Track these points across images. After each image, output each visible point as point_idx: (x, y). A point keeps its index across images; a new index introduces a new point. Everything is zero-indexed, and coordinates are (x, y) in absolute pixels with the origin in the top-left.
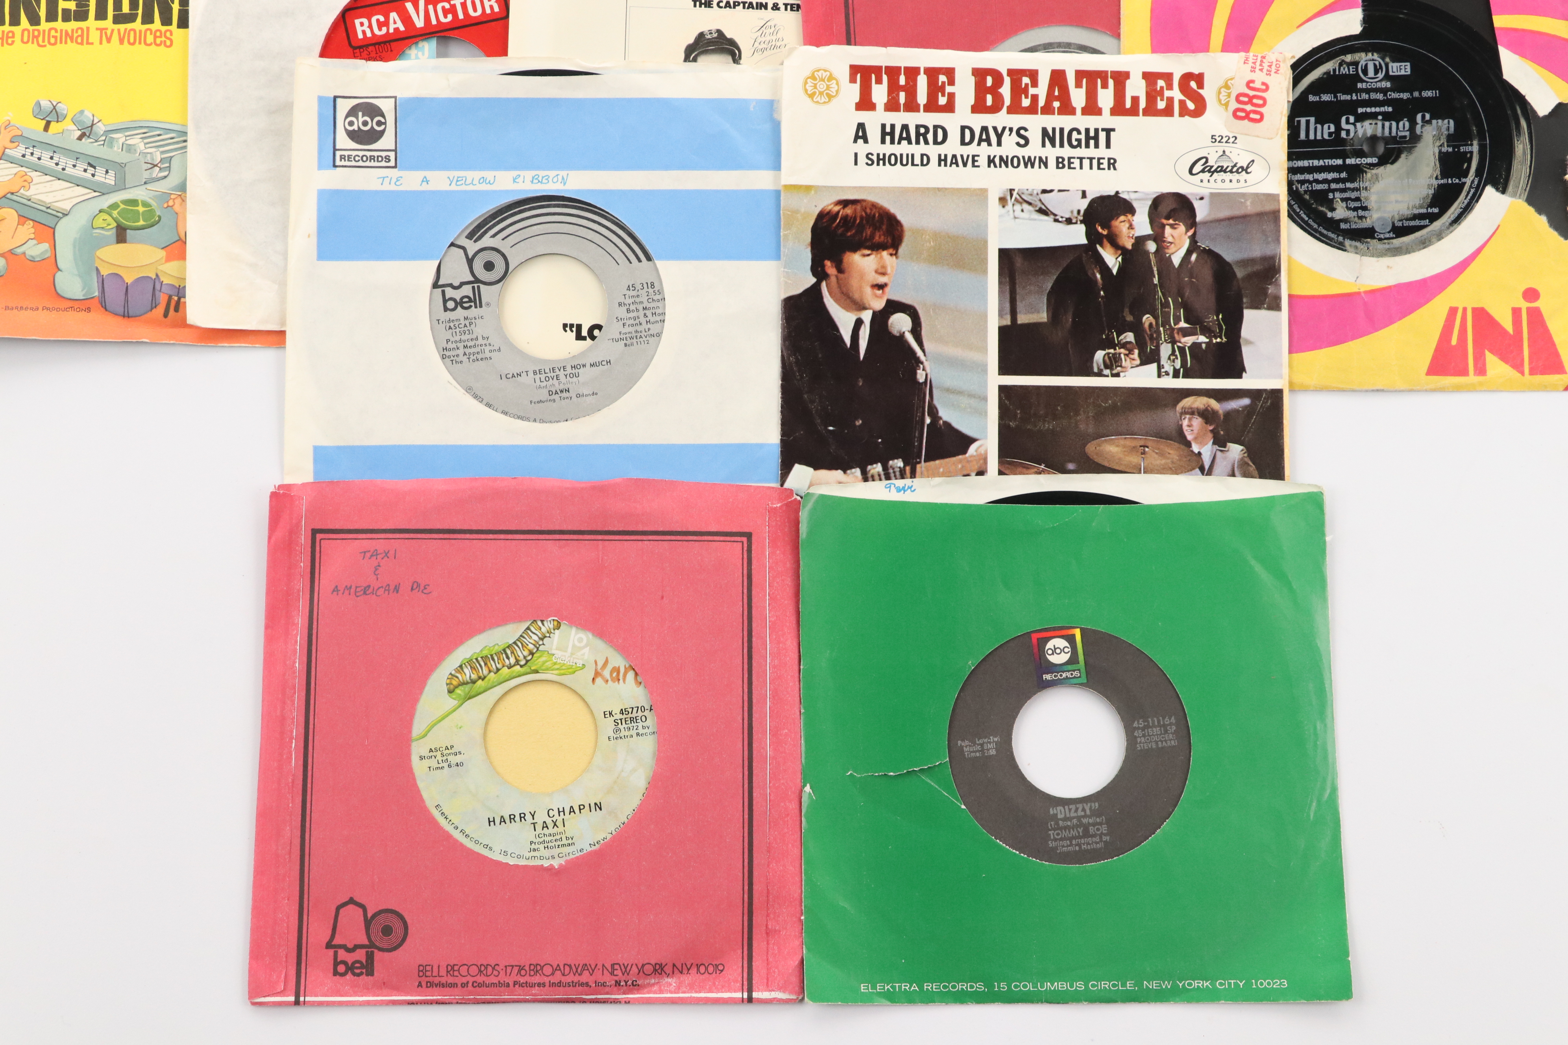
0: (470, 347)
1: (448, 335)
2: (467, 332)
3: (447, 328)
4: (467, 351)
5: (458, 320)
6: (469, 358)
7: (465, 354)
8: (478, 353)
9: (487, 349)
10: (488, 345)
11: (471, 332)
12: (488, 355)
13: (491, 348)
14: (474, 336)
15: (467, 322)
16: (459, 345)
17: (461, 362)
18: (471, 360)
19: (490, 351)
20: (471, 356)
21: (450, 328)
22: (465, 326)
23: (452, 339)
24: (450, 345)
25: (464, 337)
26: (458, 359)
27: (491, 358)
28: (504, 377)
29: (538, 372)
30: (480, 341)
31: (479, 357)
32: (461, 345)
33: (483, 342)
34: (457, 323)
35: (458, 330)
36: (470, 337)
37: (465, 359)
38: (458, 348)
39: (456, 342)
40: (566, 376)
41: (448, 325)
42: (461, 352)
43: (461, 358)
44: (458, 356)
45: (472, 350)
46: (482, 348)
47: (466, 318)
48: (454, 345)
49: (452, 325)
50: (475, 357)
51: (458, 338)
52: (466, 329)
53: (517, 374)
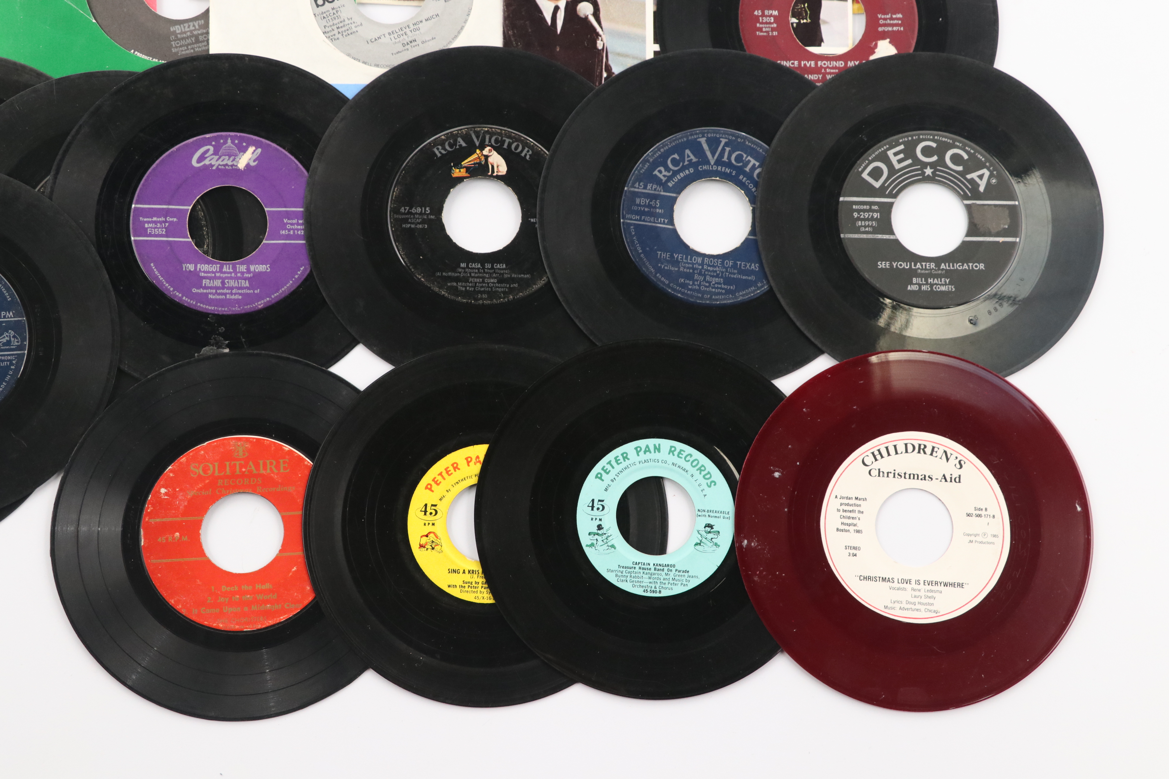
0: (341, 27)
1: (324, 23)
2: (336, 18)
3: (322, 18)
4: (340, 30)
5: (328, 11)
6: (342, 35)
7: (339, 33)
8: (348, 30)
9: (353, 26)
10: (353, 23)
11: (339, 17)
12: (354, 29)
13: (356, 24)
14: (342, 19)
15: (335, 11)
16: (333, 27)
17: (338, 39)
18: (344, 36)
19: (356, 27)
20: (344, 33)
21: (324, 18)
22: (334, 14)
23: (327, 25)
24: (327, 29)
25: (335, 22)
26: (336, 37)
27: (357, 31)
28: (369, 42)
29: (391, 33)
30: (347, 22)
31: (349, 32)
32: (335, 27)
33: (349, 22)
34: (328, 13)
35: (330, 18)
36: (339, 20)
37: (340, 36)
38: (333, 30)
39: (331, 26)
40: (411, 31)
41: (322, 16)
42: (336, 32)
43: (337, 36)
44: (334, 35)
45: (343, 29)
46: (350, 26)
47: (333, 9)
48: (330, 29)
49: (325, 15)
50: (346, 33)
51: (331, 23)
52: (335, 16)
53: (378, 38)
